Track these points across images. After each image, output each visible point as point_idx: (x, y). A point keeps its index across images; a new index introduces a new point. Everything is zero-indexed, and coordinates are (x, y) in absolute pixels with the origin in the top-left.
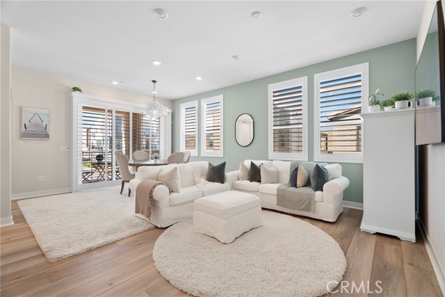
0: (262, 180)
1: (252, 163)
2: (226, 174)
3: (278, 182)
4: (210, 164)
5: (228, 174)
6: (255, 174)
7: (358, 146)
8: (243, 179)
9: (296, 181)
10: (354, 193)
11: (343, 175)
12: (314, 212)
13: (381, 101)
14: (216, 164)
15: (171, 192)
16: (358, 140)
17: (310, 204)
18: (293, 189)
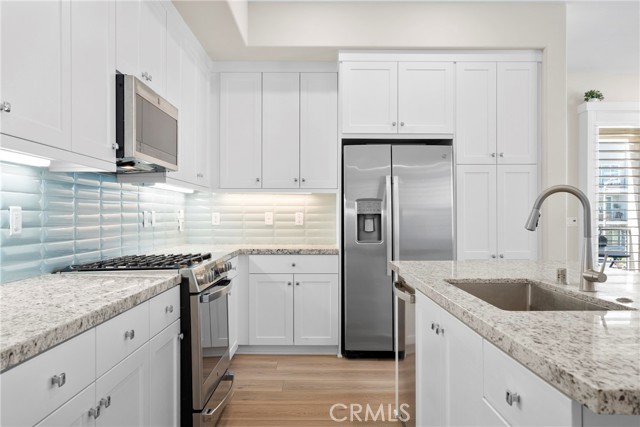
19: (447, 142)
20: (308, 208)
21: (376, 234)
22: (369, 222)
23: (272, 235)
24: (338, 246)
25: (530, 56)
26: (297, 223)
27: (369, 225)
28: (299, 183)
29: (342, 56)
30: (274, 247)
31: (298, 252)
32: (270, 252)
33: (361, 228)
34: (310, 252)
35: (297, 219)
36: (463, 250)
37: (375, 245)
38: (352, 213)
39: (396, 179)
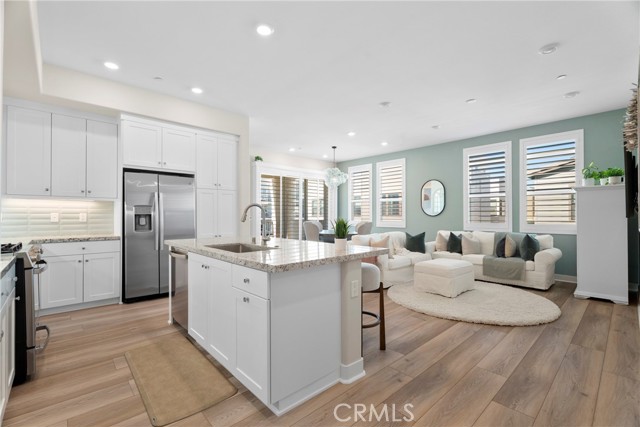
0: (464, 251)
1: (452, 234)
2: (426, 244)
3: (480, 253)
4: (407, 234)
5: (428, 244)
6: (454, 245)
7: (572, 216)
8: (441, 250)
9: (504, 251)
10: (566, 266)
11: (555, 246)
12: (525, 280)
13: (597, 172)
14: (414, 234)
15: (389, 258)
16: (572, 210)
17: (520, 273)
18: (501, 259)
19: (192, 176)
20: (90, 210)
21: (147, 226)
22: (144, 219)
23: (58, 229)
24: (120, 234)
25: (233, 138)
26: (80, 220)
27: (143, 221)
28: (86, 193)
29: (123, 116)
30: (66, 237)
31: (88, 240)
32: (63, 241)
33: (137, 223)
34: (98, 239)
35: (81, 218)
36: (200, 233)
37: (146, 233)
38: (131, 213)
39: (161, 195)
